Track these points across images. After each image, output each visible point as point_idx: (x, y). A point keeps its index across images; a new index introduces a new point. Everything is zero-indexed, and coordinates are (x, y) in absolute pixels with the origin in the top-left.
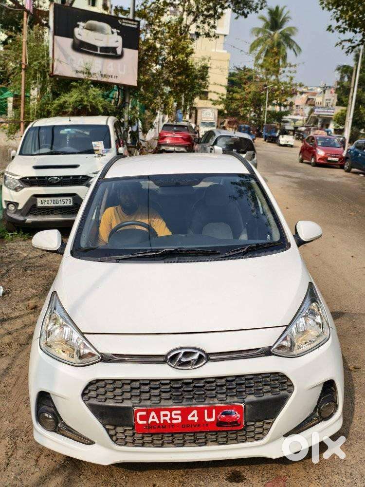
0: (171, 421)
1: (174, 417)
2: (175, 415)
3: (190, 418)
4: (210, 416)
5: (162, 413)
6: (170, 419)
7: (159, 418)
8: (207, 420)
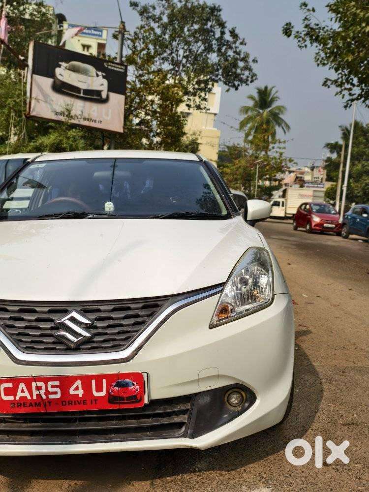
0: (47, 396)
1: (51, 390)
2: (52, 387)
3: (72, 392)
4: (99, 389)
5: (34, 385)
6: (45, 393)
7: (30, 392)
8: (96, 394)
